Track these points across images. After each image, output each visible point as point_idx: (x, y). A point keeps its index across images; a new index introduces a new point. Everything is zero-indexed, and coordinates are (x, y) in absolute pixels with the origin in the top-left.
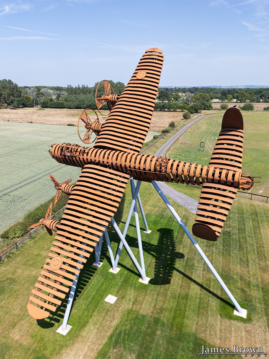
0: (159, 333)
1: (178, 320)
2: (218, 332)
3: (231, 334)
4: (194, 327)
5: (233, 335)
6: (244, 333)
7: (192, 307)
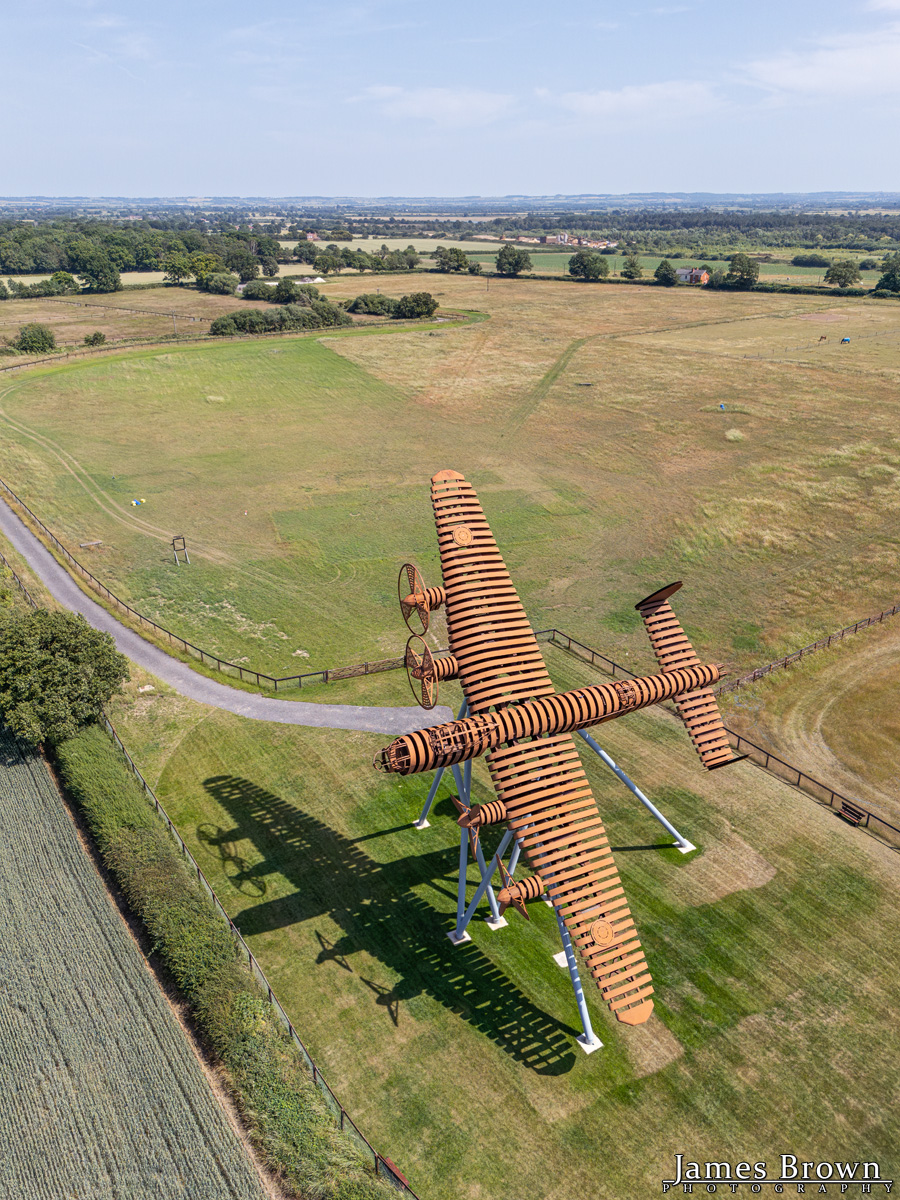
0: (667, 939)
1: (660, 909)
2: (700, 885)
3: (710, 877)
4: (680, 901)
5: (712, 876)
6: (715, 866)
7: (647, 883)
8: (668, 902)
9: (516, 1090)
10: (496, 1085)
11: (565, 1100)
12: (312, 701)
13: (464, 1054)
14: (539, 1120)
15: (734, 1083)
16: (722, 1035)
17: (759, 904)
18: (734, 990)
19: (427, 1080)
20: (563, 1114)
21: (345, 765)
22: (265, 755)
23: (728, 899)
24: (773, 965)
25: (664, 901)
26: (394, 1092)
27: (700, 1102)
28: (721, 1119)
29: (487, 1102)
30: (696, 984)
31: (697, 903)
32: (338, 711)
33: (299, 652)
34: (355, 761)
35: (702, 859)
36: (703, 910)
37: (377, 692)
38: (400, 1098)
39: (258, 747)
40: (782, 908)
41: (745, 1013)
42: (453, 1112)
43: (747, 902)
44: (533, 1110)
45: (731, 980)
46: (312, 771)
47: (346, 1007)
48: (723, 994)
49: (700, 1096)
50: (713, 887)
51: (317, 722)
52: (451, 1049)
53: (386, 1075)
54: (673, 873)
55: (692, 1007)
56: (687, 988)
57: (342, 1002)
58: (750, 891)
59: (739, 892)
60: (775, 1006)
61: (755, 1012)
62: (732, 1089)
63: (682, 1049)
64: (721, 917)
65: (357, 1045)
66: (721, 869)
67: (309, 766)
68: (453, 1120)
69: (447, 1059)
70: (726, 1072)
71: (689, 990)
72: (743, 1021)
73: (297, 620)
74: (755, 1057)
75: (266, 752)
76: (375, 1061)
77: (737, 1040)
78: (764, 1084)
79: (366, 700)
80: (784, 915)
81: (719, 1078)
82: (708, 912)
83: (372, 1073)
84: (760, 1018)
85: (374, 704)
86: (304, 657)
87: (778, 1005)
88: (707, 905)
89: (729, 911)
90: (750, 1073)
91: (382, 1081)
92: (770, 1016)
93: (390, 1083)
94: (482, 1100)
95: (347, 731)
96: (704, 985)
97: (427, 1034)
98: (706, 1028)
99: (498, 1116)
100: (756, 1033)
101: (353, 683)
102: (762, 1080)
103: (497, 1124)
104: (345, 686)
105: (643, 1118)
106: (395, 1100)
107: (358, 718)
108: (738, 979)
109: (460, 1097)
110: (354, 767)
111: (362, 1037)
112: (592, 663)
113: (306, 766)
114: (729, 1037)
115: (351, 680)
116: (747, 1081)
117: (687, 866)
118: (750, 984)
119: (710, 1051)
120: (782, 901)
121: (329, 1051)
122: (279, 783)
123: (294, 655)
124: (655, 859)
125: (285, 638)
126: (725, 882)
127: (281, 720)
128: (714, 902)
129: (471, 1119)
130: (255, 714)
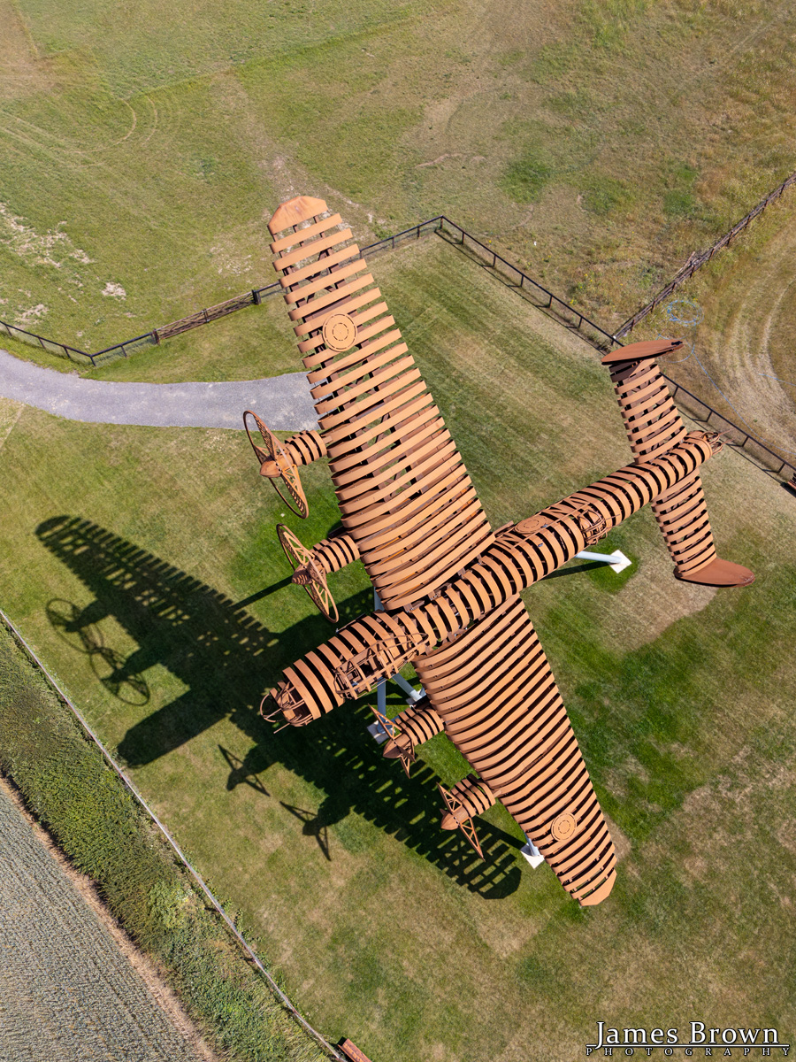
1: (596, 660)
3: (648, 604)
4: (617, 645)
5: (651, 602)
8: (604, 648)
9: (465, 924)
10: (444, 922)
11: (516, 928)
12: (147, 380)
13: (407, 888)
14: (493, 956)
15: (682, 878)
16: (668, 820)
17: (702, 634)
18: (679, 759)
19: (372, 930)
20: (515, 944)
21: (210, 489)
22: (106, 483)
23: (668, 633)
24: (717, 718)
25: (599, 648)
26: (341, 949)
27: (649, 907)
28: (670, 923)
29: (438, 944)
30: (640, 759)
31: (635, 644)
32: (183, 394)
33: (110, 287)
34: (220, 481)
35: (639, 578)
36: (643, 654)
37: (227, 355)
38: (349, 957)
39: (94, 471)
40: (726, 636)
41: (690, 789)
42: (405, 963)
43: (689, 634)
44: (485, 945)
45: (675, 746)
46: (170, 503)
47: (273, 850)
48: (669, 767)
49: (649, 900)
50: (653, 618)
51: (160, 418)
52: (392, 884)
53: (330, 931)
54: (607, 604)
55: (637, 789)
56: (632, 765)
57: (268, 845)
58: (692, 619)
59: (680, 621)
60: (720, 773)
61: (701, 785)
62: (680, 885)
63: (629, 845)
64: (661, 660)
65: (293, 899)
66: (659, 590)
67: (165, 498)
68: (406, 974)
69: (390, 897)
70: (673, 866)
71: (632, 768)
72: (689, 799)
73: (95, 223)
74: (702, 842)
75: (105, 477)
76: (315, 916)
77: (683, 825)
78: (712, 874)
79: (214, 371)
80: (728, 646)
81: (668, 873)
82: (648, 657)
83: (315, 932)
84: (705, 792)
85: (225, 377)
86: (119, 297)
87: (724, 772)
88: (646, 646)
89: (669, 650)
90: (697, 864)
91: (327, 938)
92: (716, 787)
93: (335, 940)
94: (432, 943)
95: (201, 431)
96: (648, 758)
97: (366, 869)
98: (652, 814)
99: (451, 959)
100: (702, 812)
101: (194, 342)
102: (710, 870)
103: (451, 970)
104: (183, 347)
105: (594, 937)
106: (343, 960)
107: (210, 404)
108: (683, 743)
109: (409, 943)
110: (222, 491)
111: (297, 888)
112: (493, 267)
113: (160, 497)
114: (675, 821)
115: (189, 334)
116: (695, 874)
117: (623, 592)
118: (695, 748)
119: (657, 842)
120: (727, 626)
121: (264, 913)
122: (132, 528)
123: (104, 293)
124: (586, 586)
125: (86, 260)
126: (664, 609)
127: (114, 419)
128: (654, 639)
129: (424, 968)
130: (77, 411)
